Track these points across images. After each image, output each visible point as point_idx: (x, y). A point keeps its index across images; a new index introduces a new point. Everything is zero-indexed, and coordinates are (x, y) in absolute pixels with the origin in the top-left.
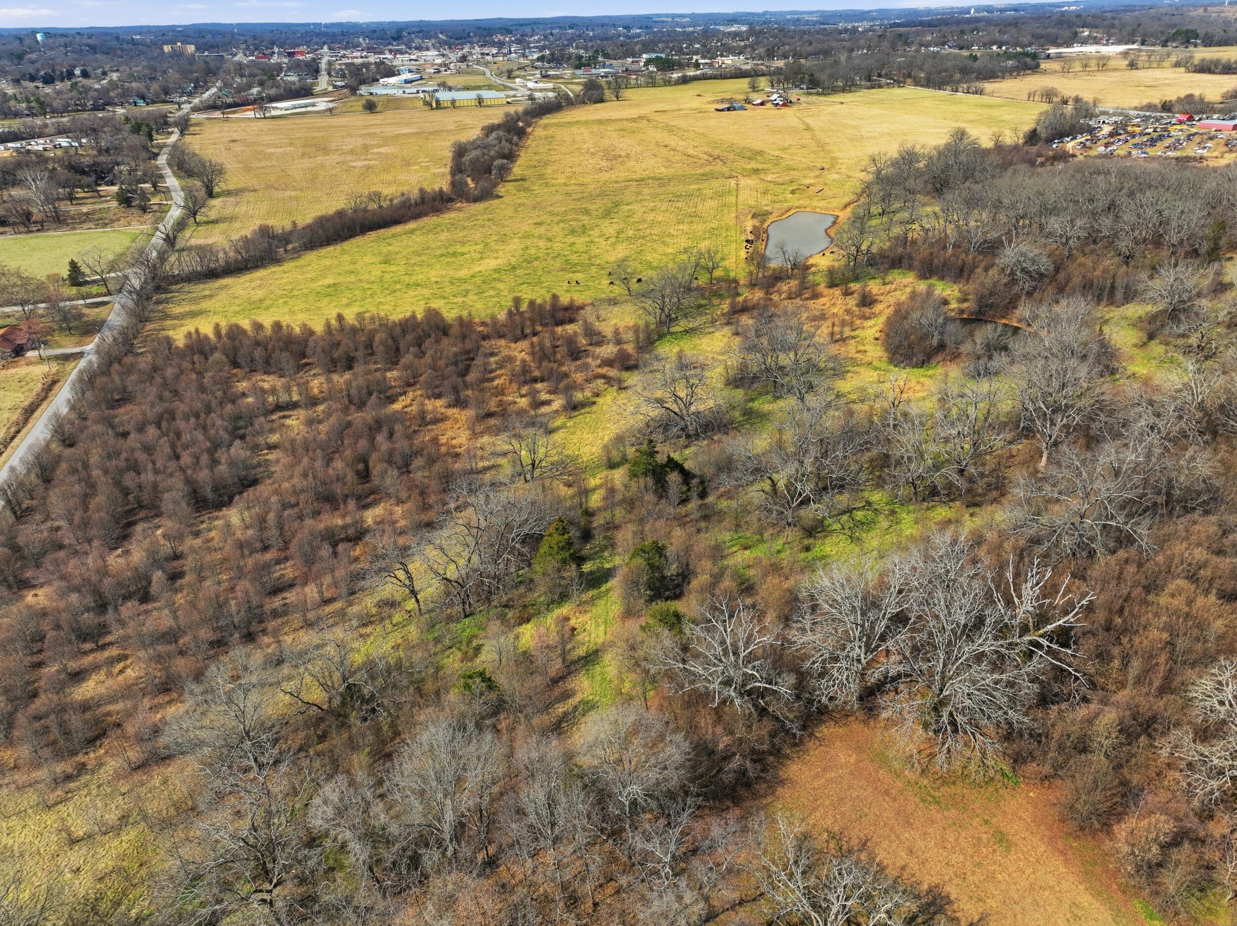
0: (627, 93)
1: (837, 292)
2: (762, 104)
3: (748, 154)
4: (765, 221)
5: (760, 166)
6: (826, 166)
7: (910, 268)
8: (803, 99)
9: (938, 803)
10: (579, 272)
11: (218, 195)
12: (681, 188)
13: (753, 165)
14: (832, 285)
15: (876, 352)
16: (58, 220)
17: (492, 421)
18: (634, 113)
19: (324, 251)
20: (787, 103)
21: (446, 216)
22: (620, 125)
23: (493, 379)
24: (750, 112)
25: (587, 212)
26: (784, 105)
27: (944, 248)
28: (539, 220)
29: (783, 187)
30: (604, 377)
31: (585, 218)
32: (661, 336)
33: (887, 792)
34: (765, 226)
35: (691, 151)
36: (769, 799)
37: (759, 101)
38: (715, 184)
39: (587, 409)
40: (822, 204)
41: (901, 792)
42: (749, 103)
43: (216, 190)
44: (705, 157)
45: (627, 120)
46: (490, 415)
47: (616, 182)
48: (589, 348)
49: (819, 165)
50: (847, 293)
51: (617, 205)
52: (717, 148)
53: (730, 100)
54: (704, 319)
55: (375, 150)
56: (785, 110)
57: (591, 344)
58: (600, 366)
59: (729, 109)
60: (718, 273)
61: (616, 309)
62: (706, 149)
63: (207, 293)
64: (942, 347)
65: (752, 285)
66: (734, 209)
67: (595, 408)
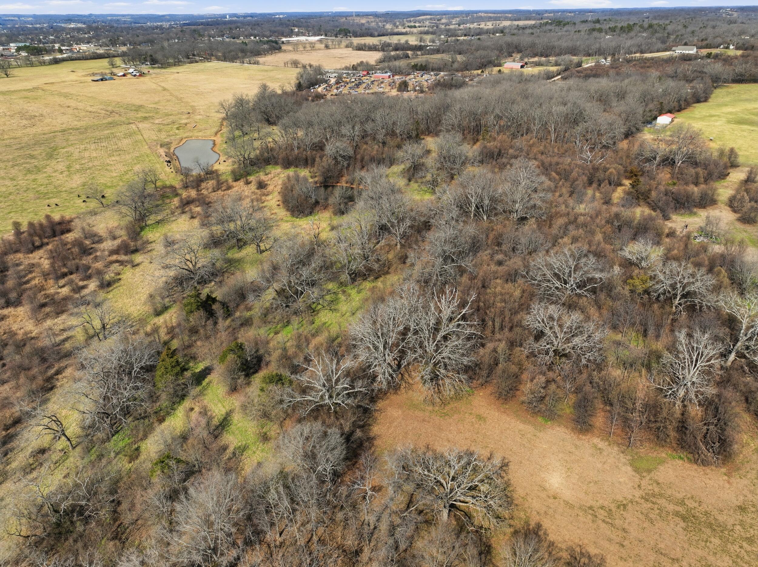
0: (15, 72)
1: (241, 183)
2: (124, 75)
3: (133, 108)
4: (170, 148)
5: (147, 115)
6: (191, 111)
7: (276, 164)
8: (151, 71)
10: (52, 198)
12: (97, 134)
13: (140, 114)
14: (236, 180)
15: (282, 213)
17: (47, 309)
18: (29, 85)
20: (142, 75)
22: (22, 95)
23: (27, 282)
24: (117, 82)
25: (32, 157)
26: (140, 75)
27: (292, 149)
29: (170, 126)
30: (117, 261)
31: (33, 161)
32: (142, 229)
33: (424, 420)
34: (172, 151)
35: (90, 109)
37: (122, 74)
38: (123, 128)
39: (117, 284)
40: (200, 134)
41: (430, 417)
42: (114, 75)
44: (103, 112)
45: (24, 90)
46: (43, 305)
47: (44, 134)
48: (94, 246)
49: (186, 111)
50: (248, 183)
51: (55, 149)
52: (109, 105)
53: (102, 74)
54: (165, 213)
56: (142, 79)
57: (94, 243)
58: (109, 256)
59: (102, 80)
60: (159, 184)
61: (98, 217)
62: (101, 107)
64: (317, 203)
65: (186, 187)
66: (144, 143)
67: (122, 282)
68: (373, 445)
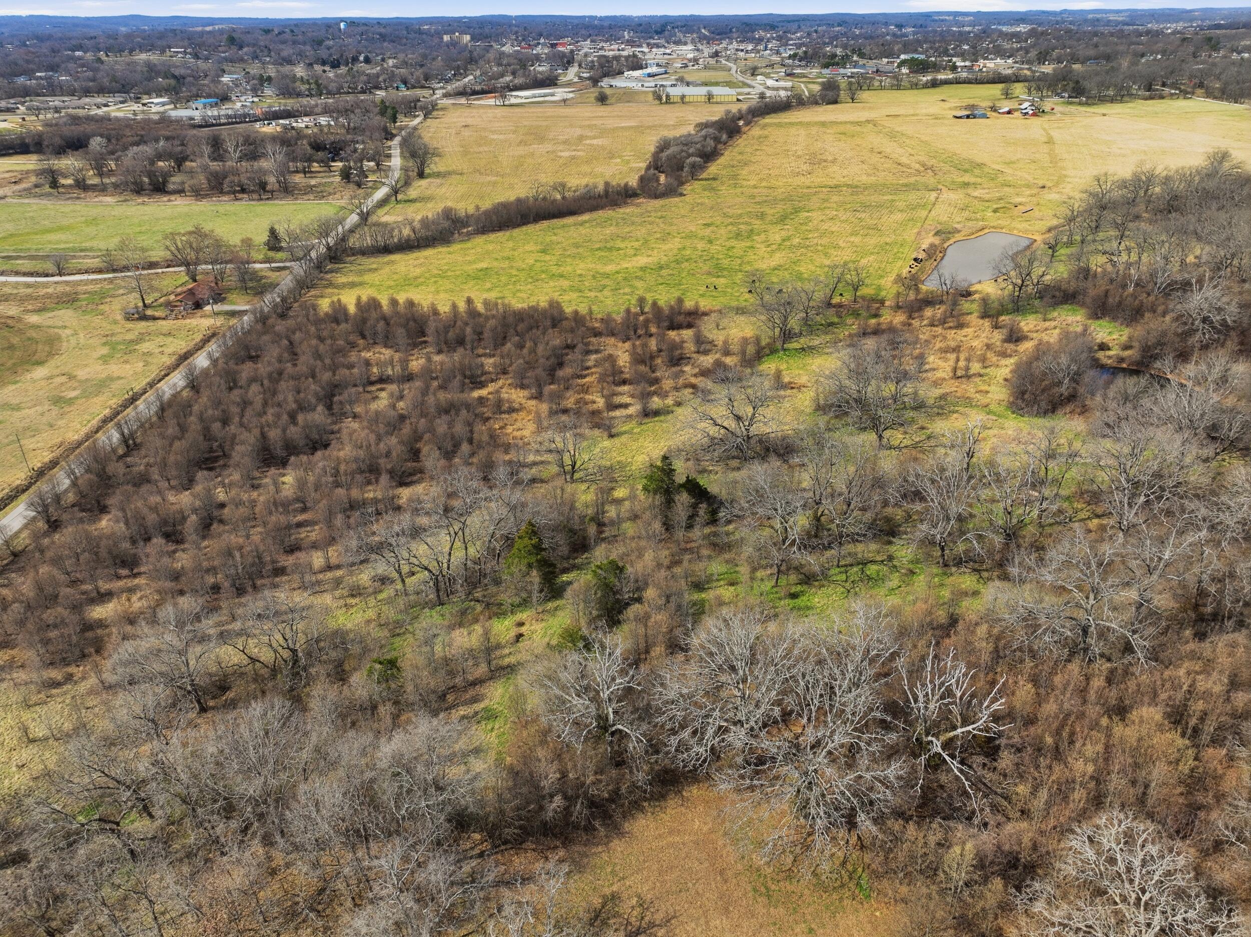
0: (864, 95)
1: (987, 323)
2: (1009, 112)
3: (967, 166)
4: (949, 239)
5: (972, 180)
6: (1049, 184)
7: (1083, 305)
8: (1058, 108)
9: (769, 897)
10: (723, 276)
11: (429, 176)
12: (875, 198)
13: (967, 178)
14: (984, 315)
15: (998, 394)
16: (287, 190)
17: (564, 418)
18: (863, 115)
19: (493, 236)
20: (1038, 112)
21: (621, 210)
22: (841, 128)
23: (585, 377)
24: (996, 123)
25: (762, 216)
26: (1034, 115)
27: (1124, 286)
28: (709, 221)
29: (987, 204)
30: (693, 386)
31: (758, 222)
32: (773, 351)
33: (722, 872)
34: (945, 245)
35: (904, 160)
36: (600, 849)
37: (1006, 109)
38: (913, 197)
39: (662, 418)
40: (1025, 225)
41: (737, 875)
42: (995, 111)
43: (427, 171)
44: (917, 166)
45: (852, 123)
46: (565, 411)
47: (809, 187)
48: (694, 355)
49: (1041, 183)
50: (996, 327)
51: (797, 211)
52: (934, 157)
53: (972, 107)
54: (828, 338)
55: (588, 142)
56: (1036, 121)
57: (698, 352)
58: (695, 375)
59: (968, 117)
60: (864, 291)
61: (742, 318)
62: (921, 158)
63: (374, 266)
64: (1072, 397)
65: (898, 307)
66: (919, 224)
67: (670, 417)
68: (606, 844)
